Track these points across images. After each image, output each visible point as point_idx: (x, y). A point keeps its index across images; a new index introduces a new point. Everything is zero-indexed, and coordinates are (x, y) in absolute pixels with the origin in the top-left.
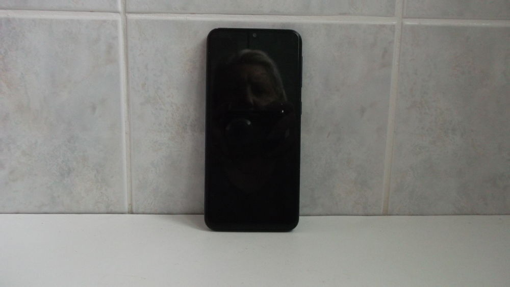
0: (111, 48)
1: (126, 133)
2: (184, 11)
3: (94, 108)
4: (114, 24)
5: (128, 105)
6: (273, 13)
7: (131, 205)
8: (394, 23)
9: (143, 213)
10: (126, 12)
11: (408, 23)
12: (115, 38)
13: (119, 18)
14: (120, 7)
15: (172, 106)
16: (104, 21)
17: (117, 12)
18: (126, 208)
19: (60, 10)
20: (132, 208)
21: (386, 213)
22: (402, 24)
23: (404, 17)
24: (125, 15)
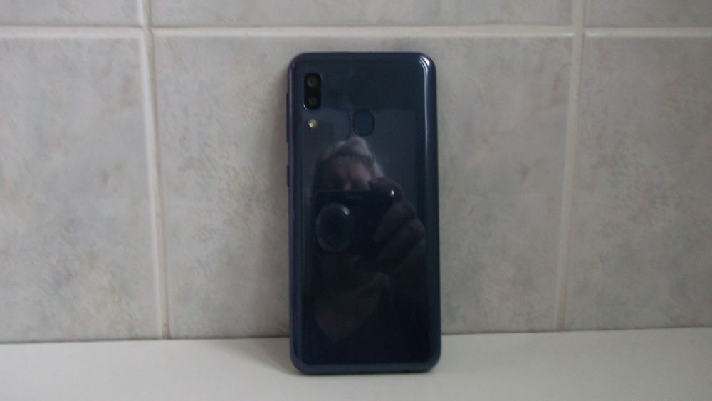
0: (129, 83)
1: (157, 215)
2: (243, 22)
3: (105, 178)
4: (134, 44)
5: (159, 171)
6: (382, 23)
7: (167, 325)
8: (570, 35)
9: (187, 338)
10: (151, 25)
11: (592, 34)
12: (136, 67)
13: (141, 36)
14: (141, 18)
15: (227, 171)
16: (118, 41)
17: (137, 26)
18: (160, 330)
19: (46, 24)
20: (169, 331)
21: (562, 328)
22: (583, 36)
23: (586, 26)
24: (150, 30)
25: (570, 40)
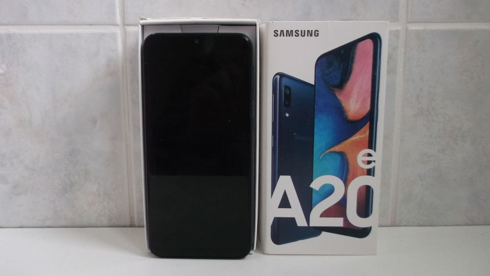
0: (110, 61)
4: (113, 36)
7: (132, 218)
8: (399, 28)
10: (125, 24)
11: (413, 27)
12: (114, 50)
13: (118, 31)
14: (118, 20)
16: (103, 34)
17: (115, 25)
19: (59, 24)
21: (394, 225)
22: (407, 30)
23: (408, 22)
24: (124, 28)
25: (397, 31)
